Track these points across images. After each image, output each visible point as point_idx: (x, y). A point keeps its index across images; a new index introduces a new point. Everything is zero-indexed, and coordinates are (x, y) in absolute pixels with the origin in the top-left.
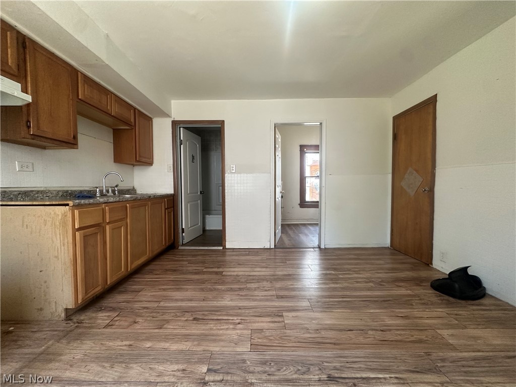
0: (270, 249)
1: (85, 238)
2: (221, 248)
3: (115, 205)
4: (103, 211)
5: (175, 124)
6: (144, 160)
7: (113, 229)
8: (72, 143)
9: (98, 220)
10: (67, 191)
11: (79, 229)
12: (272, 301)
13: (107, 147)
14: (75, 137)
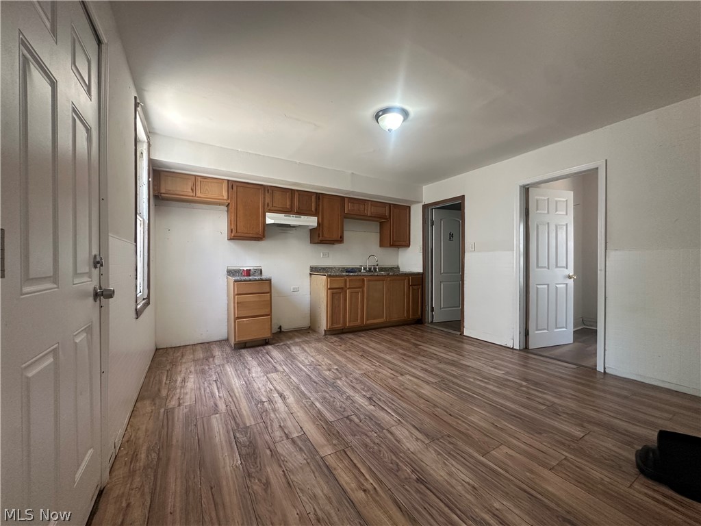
0: (513, 349)
1: (333, 294)
2: (459, 333)
3: (352, 278)
4: (346, 281)
5: (425, 207)
6: (397, 243)
7: (351, 293)
8: (340, 240)
9: (342, 285)
10: (344, 268)
11: (330, 289)
12: (417, 370)
13: (374, 237)
14: (342, 237)
